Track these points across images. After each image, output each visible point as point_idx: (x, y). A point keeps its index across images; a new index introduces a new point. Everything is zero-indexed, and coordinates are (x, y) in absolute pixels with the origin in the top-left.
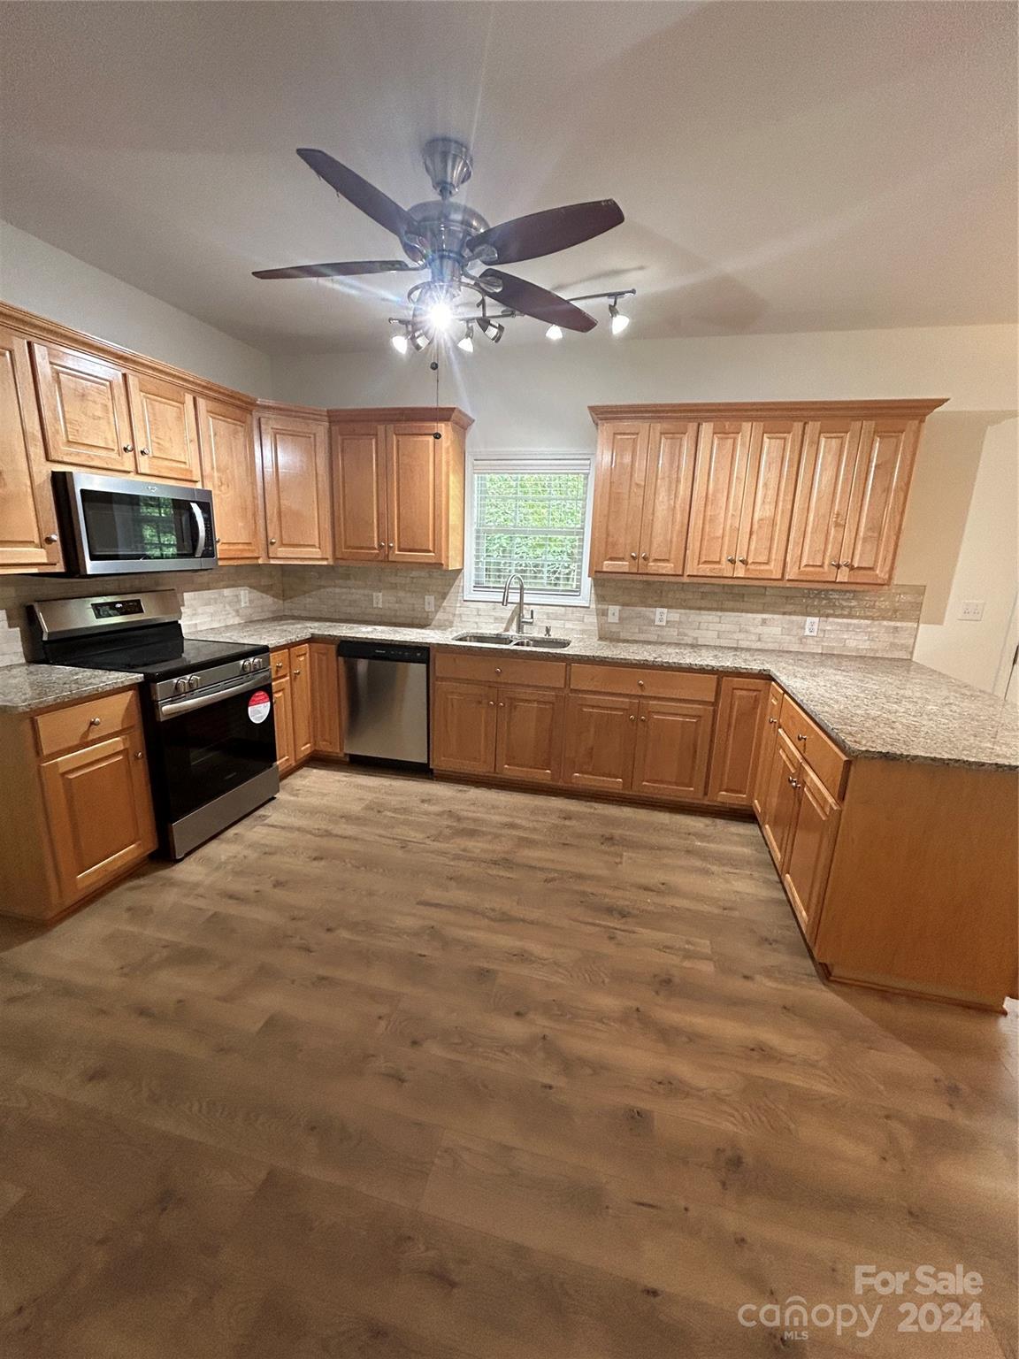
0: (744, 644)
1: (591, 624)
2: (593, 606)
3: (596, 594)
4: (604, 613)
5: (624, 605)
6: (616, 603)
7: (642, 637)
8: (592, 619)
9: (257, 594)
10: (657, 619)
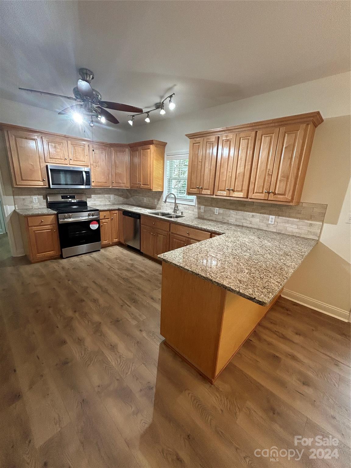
0: (245, 225)
1: (196, 212)
2: (196, 206)
3: (198, 201)
4: (199, 208)
5: (205, 206)
6: (204, 205)
7: (211, 218)
8: (196, 210)
9: (116, 197)
10: (215, 212)
